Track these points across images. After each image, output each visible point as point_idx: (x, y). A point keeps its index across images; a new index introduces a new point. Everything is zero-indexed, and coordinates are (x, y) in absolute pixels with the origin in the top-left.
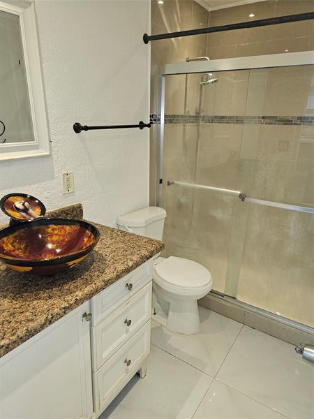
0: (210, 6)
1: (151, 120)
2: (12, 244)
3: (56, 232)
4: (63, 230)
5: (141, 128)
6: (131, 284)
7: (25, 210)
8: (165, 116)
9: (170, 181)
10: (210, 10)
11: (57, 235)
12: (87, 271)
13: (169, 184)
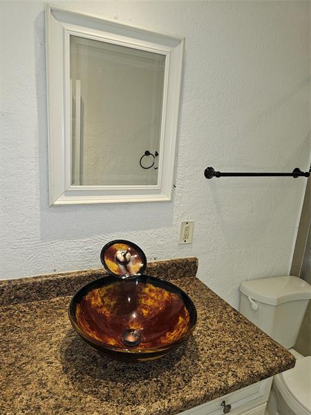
2: (102, 299)
3: (153, 295)
4: (160, 295)
5: (295, 177)
6: (229, 406)
7: (125, 263)
11: (152, 298)
12: (169, 368)
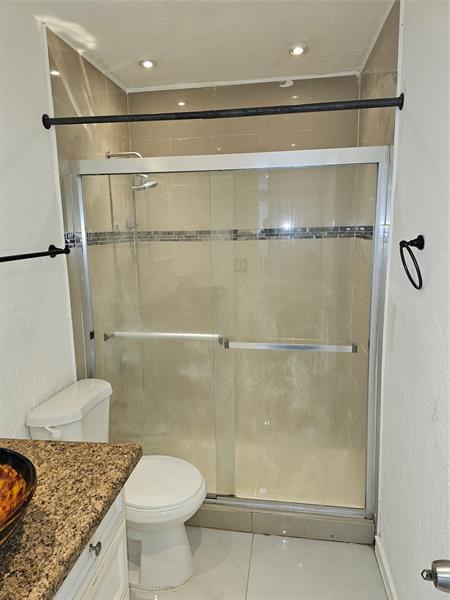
0: (128, 86)
1: (66, 242)
5: (53, 256)
6: (99, 543)
8: (88, 235)
9: (108, 334)
10: (128, 91)
13: (106, 338)
